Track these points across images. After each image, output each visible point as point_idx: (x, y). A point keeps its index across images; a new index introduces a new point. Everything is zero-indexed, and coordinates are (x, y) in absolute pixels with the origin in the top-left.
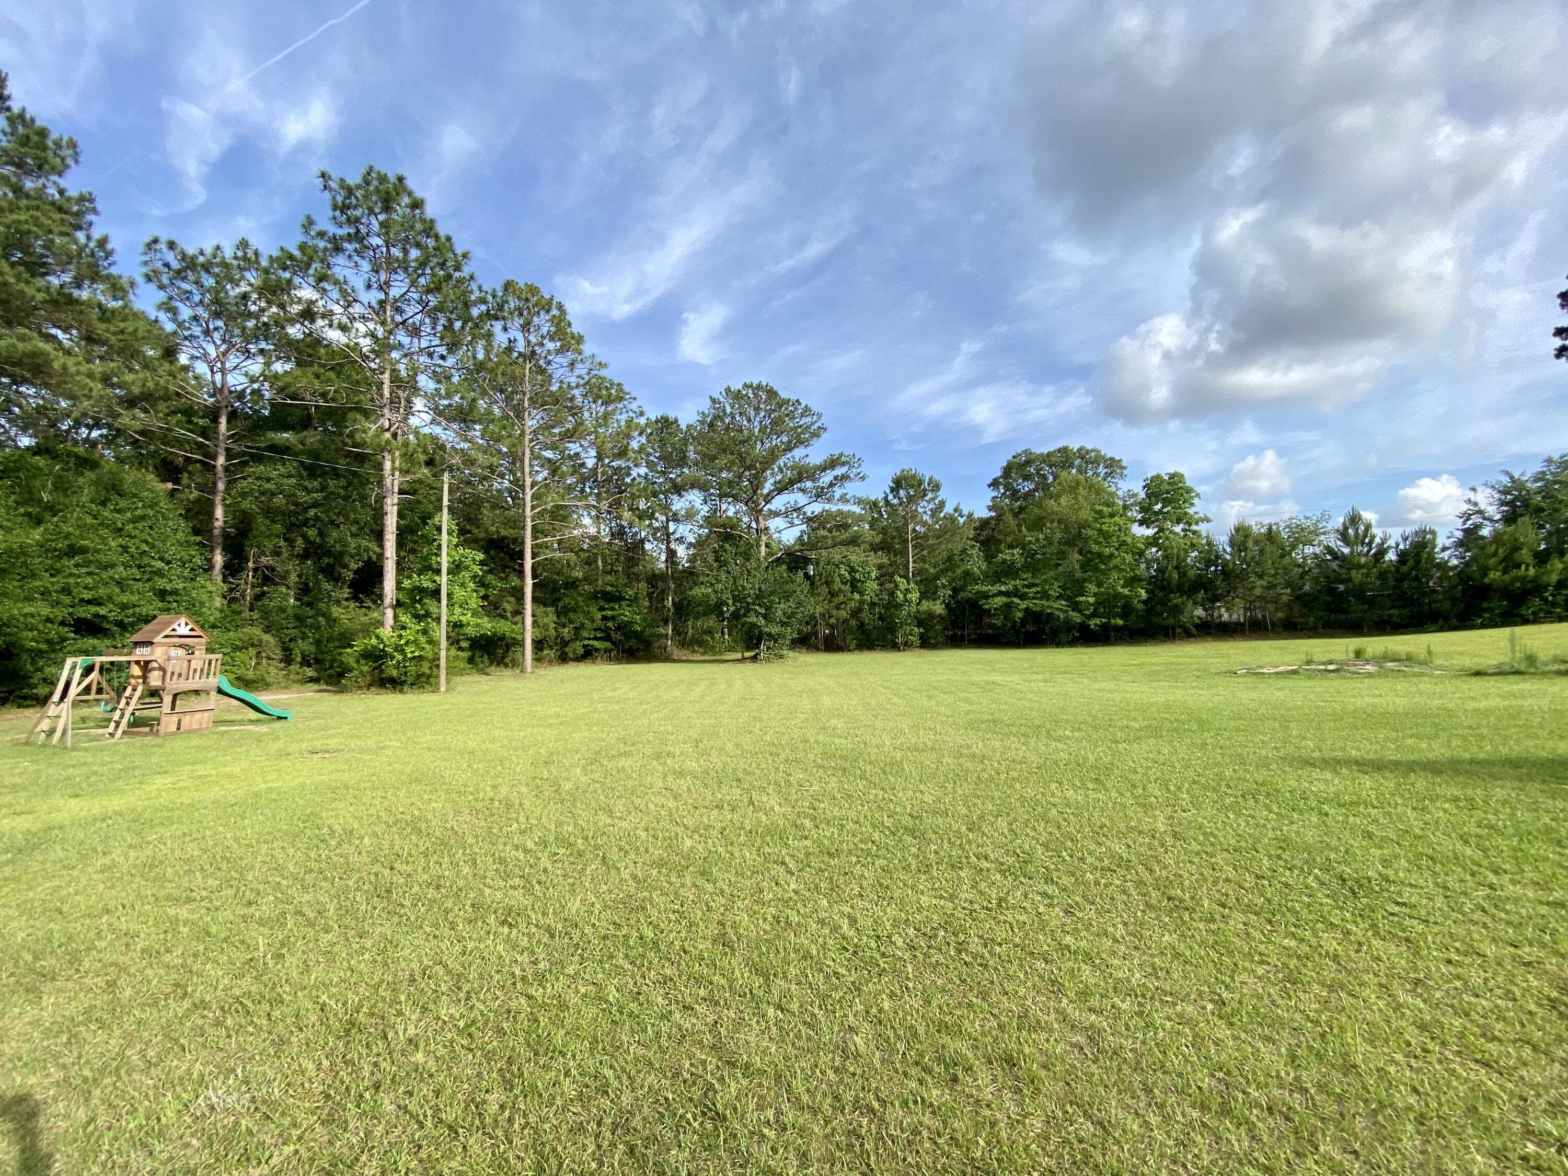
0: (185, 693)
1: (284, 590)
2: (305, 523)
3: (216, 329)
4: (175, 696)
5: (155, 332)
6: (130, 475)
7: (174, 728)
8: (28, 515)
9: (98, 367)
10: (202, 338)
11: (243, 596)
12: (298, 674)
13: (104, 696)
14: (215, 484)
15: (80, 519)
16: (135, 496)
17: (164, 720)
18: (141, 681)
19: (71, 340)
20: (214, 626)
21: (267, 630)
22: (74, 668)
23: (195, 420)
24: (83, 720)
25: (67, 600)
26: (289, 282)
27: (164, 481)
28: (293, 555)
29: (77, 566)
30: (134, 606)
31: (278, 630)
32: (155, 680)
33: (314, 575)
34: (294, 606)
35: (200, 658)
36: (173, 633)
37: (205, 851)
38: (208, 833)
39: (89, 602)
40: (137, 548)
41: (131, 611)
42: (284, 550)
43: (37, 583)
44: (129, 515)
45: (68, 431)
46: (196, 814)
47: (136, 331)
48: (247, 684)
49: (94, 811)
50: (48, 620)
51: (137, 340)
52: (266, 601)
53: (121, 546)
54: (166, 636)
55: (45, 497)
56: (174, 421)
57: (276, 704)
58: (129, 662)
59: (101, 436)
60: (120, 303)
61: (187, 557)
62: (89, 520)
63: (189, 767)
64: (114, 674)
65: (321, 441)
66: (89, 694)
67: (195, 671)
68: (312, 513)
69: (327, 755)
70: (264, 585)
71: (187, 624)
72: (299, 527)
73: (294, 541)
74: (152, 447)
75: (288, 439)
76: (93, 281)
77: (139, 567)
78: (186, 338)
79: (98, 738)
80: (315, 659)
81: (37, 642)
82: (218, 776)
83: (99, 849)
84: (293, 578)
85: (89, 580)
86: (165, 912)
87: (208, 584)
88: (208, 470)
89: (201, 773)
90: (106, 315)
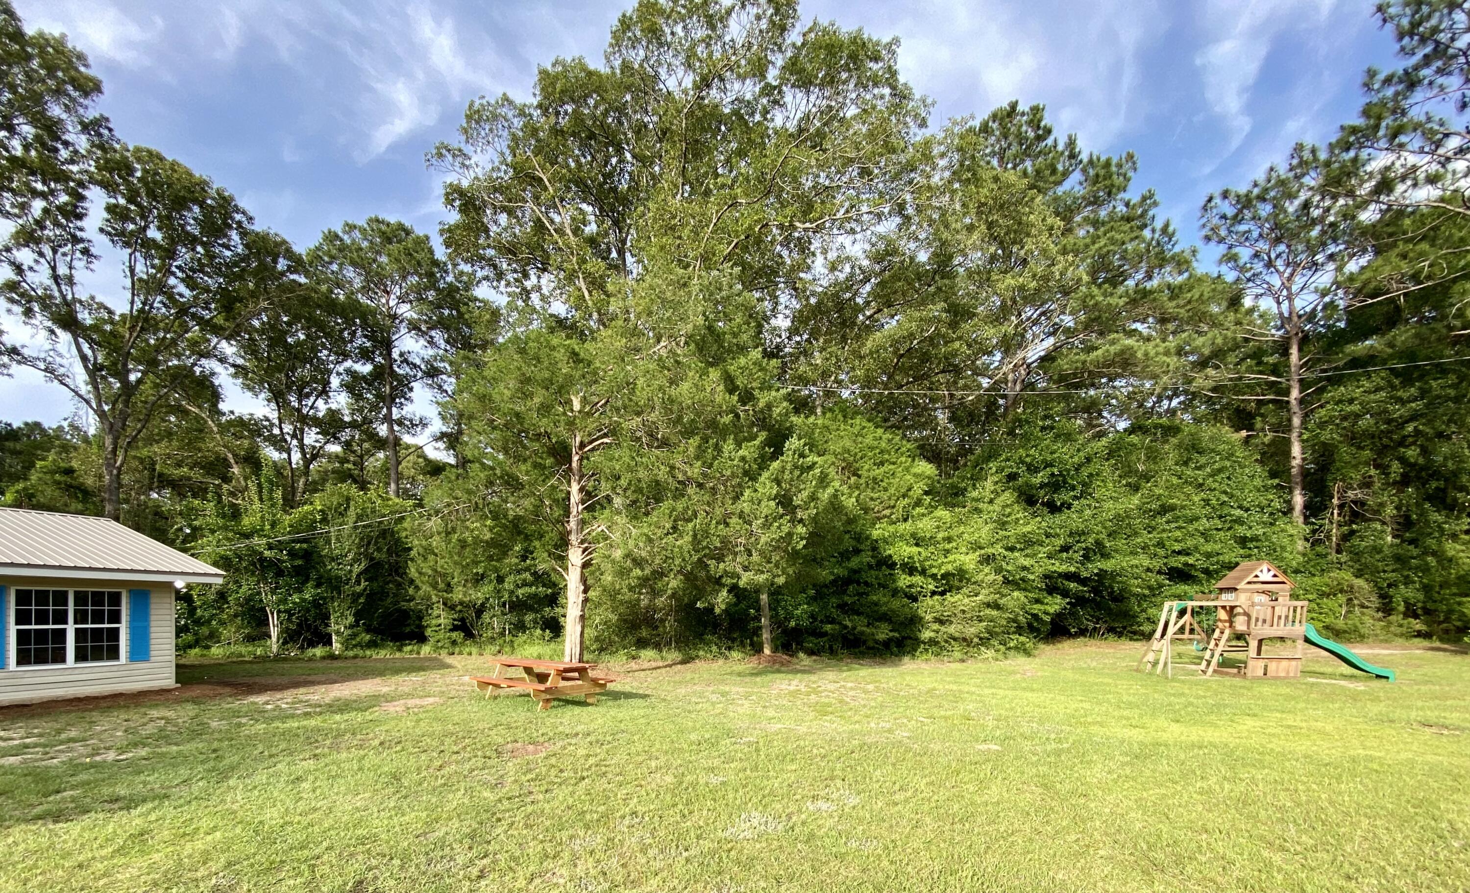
0: (1270, 639)
1: (1378, 526)
2: (1402, 443)
3: (1278, 256)
4: (1260, 641)
5: (1220, 288)
6: (1207, 432)
7: (1260, 672)
8: (1128, 485)
9: (1172, 342)
10: (1265, 272)
11: (1328, 537)
12: (1401, 626)
13: (1196, 637)
14: (1290, 420)
15: (1167, 481)
16: (1213, 451)
17: (1251, 663)
18: (1227, 624)
19: (1149, 327)
20: (1296, 571)
21: (1359, 575)
22: (1170, 610)
23: (1265, 359)
24: (1180, 655)
25: (1161, 552)
26: (1355, 160)
27: (1238, 430)
28: (1388, 484)
29: (1168, 522)
30: (1218, 554)
31: (1372, 574)
32: (1240, 624)
33: (1417, 504)
34: (1392, 545)
35: (1284, 606)
36: (1256, 580)
37: (1299, 805)
38: (1301, 787)
39: (1179, 553)
40: (1218, 500)
41: (1215, 559)
42: (1376, 479)
43: (1139, 540)
44: (1208, 470)
45: (1153, 408)
46: (1287, 764)
47: (1202, 295)
48: (1337, 634)
49: (1192, 738)
50: (1148, 570)
51: (1203, 303)
52: (1356, 541)
53: (1203, 500)
54: (1249, 583)
55: (1141, 467)
56: (1244, 368)
57: (1374, 660)
58: (1216, 607)
59: (1180, 403)
60: (1186, 275)
61: (1265, 502)
62: (1175, 480)
63: (1278, 715)
64: (1203, 617)
65: (1417, 335)
66: (1183, 633)
67: (1280, 617)
68: (1410, 428)
69: (1445, 732)
70: (1352, 522)
71: (1269, 570)
72: (1394, 448)
73: (1389, 466)
74: (1225, 401)
75: (1372, 346)
76: (1161, 267)
77: (1220, 517)
78: (1249, 280)
79: (1193, 673)
80: (1423, 608)
81: (1142, 588)
82: (1309, 729)
83: (1198, 773)
84: (1390, 511)
85: (1178, 533)
86: (1259, 851)
87: (1289, 527)
88: (1282, 408)
89: (1290, 723)
90: (1174, 292)
